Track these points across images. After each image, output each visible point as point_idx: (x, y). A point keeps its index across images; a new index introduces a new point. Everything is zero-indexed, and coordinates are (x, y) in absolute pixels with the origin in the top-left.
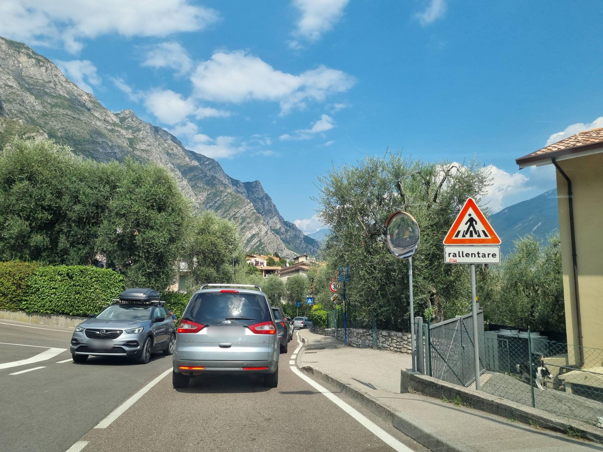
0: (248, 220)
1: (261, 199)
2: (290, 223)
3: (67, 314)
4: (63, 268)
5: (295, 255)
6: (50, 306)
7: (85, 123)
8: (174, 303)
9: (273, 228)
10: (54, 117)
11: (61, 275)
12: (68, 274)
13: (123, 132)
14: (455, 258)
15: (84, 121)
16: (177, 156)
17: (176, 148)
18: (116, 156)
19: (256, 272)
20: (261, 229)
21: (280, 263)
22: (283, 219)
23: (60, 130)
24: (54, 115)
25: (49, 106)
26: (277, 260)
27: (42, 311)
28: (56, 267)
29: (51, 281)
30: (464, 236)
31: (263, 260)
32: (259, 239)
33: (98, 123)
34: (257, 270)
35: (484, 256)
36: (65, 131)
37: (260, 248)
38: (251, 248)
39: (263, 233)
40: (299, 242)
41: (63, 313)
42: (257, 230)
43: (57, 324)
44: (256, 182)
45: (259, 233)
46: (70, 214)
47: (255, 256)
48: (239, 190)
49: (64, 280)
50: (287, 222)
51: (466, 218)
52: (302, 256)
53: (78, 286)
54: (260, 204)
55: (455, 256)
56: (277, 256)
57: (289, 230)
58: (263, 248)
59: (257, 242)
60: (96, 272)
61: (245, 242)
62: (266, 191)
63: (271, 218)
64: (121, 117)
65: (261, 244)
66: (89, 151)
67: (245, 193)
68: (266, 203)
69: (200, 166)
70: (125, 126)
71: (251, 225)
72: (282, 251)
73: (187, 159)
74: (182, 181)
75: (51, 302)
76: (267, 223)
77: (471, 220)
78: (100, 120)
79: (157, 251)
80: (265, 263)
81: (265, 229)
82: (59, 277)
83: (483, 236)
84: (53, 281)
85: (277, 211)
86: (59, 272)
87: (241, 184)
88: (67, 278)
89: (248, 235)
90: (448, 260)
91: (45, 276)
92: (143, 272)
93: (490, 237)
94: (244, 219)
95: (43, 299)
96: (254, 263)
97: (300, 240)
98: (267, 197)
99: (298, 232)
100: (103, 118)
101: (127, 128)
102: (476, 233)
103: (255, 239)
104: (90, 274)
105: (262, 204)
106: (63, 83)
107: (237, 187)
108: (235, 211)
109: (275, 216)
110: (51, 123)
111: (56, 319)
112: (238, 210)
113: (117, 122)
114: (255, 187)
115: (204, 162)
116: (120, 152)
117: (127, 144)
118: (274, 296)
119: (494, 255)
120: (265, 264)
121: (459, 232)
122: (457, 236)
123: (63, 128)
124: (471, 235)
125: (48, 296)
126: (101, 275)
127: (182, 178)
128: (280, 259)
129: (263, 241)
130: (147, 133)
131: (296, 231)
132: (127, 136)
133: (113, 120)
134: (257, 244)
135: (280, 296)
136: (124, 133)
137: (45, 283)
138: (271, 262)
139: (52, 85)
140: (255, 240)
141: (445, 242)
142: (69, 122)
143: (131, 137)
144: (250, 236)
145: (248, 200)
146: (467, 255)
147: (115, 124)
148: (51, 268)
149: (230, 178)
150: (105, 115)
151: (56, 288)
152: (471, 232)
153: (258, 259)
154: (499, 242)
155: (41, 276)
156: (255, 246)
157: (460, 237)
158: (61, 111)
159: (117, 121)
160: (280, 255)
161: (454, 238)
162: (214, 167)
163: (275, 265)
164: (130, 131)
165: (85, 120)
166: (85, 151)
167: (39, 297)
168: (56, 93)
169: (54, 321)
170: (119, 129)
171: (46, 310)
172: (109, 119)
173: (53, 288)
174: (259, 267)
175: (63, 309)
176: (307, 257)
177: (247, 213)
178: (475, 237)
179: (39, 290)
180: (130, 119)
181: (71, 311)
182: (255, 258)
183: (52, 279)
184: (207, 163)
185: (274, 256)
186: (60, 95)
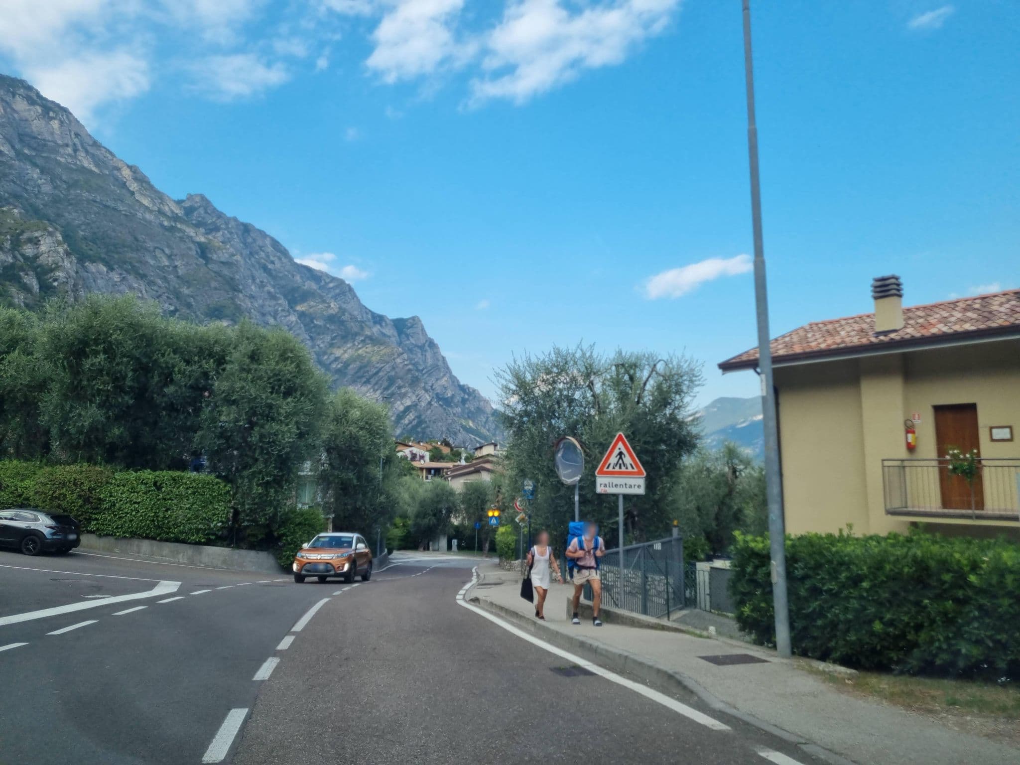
0: (400, 382)
1: (422, 348)
2: (469, 388)
3: (154, 539)
4: (147, 475)
5: (477, 442)
6: (129, 528)
7: (125, 215)
8: (300, 524)
9: (441, 396)
10: (71, 204)
11: (146, 484)
12: (155, 484)
13: (191, 232)
14: (606, 488)
15: (123, 213)
16: (281, 272)
17: (280, 259)
18: (177, 272)
19: (412, 472)
20: (420, 398)
21: (451, 456)
22: (458, 381)
23: (83, 227)
24: (73, 202)
25: (65, 186)
26: (446, 451)
27: (118, 534)
28: (139, 473)
29: (132, 492)
30: (614, 468)
31: (423, 452)
32: (417, 414)
33: (148, 216)
34: (413, 468)
35: (631, 487)
36: (91, 228)
37: (419, 430)
38: (404, 429)
39: (423, 404)
40: (484, 420)
41: (147, 537)
42: (414, 398)
43: (139, 553)
44: (413, 318)
45: (417, 405)
46: (158, 399)
47: (410, 444)
48: (384, 331)
49: (149, 491)
50: (464, 386)
51: (616, 451)
52: (487, 445)
53: (169, 499)
54: (419, 355)
55: (605, 486)
56: (447, 444)
57: (467, 400)
58: (425, 428)
59: (414, 419)
60: (194, 480)
61: (393, 419)
62: (431, 334)
63: (437, 380)
64: (186, 205)
65: (420, 422)
66: (131, 263)
67: (394, 336)
68: (429, 355)
69: (318, 291)
70: (194, 222)
71: (403, 390)
72: (455, 434)
73: (298, 278)
74: (289, 315)
75: (131, 521)
76: (432, 386)
77: (621, 454)
78: (151, 211)
79: (280, 451)
80: (427, 455)
81: (428, 397)
82: (143, 487)
83: (630, 469)
84: (134, 492)
85: (448, 368)
86: (144, 480)
87: (388, 322)
88: (153, 488)
89: (400, 406)
90: (600, 489)
91: (123, 485)
92: (259, 480)
93: (636, 470)
94: (391, 381)
95: (120, 518)
96: (409, 456)
97: (485, 415)
98: (432, 344)
99: (482, 403)
100: (156, 208)
101: (198, 225)
102: (624, 465)
103: (411, 414)
104: (186, 483)
105: (422, 355)
106: (89, 148)
107: (381, 326)
108: (376, 368)
109: (444, 375)
110: (66, 214)
111: (138, 546)
112: (382, 365)
113: (180, 215)
114: (411, 327)
115: (327, 284)
116: (184, 265)
117: (197, 252)
118: (441, 512)
119: (639, 486)
120: (427, 458)
121: (609, 465)
122: (608, 468)
123: (88, 224)
124: (620, 467)
125: (128, 513)
126: (200, 485)
127: (288, 311)
128: (452, 449)
129: (423, 417)
130: (231, 233)
131: (479, 401)
132: (198, 239)
133: (172, 212)
134: (415, 423)
135: (449, 511)
136: (192, 234)
137: (124, 496)
138: (436, 456)
139: (70, 150)
140: (411, 416)
141: (598, 473)
142: (98, 213)
143: (203, 239)
144: (401, 408)
145: (400, 349)
146: (616, 486)
147: (176, 218)
148: (132, 475)
149: (370, 311)
150: (160, 203)
151: (138, 503)
152: (620, 465)
153: (415, 450)
154: (643, 474)
155: (118, 486)
156: (410, 426)
157: (611, 469)
158: (85, 194)
159: (179, 212)
160: (451, 442)
161: (605, 469)
162: (343, 293)
163: (444, 459)
164: (202, 230)
165: (125, 211)
166: (125, 263)
167: (115, 515)
168: (75, 164)
169: (135, 548)
170: (184, 227)
171: (124, 533)
172: (167, 208)
173: (135, 503)
174: (416, 464)
175: (148, 532)
176: (495, 445)
177: (397, 370)
178: (623, 469)
179: (115, 505)
180: (202, 211)
181: (159, 535)
182: (411, 449)
183: (133, 490)
184: (331, 285)
185: (441, 444)
186: (83, 167)
